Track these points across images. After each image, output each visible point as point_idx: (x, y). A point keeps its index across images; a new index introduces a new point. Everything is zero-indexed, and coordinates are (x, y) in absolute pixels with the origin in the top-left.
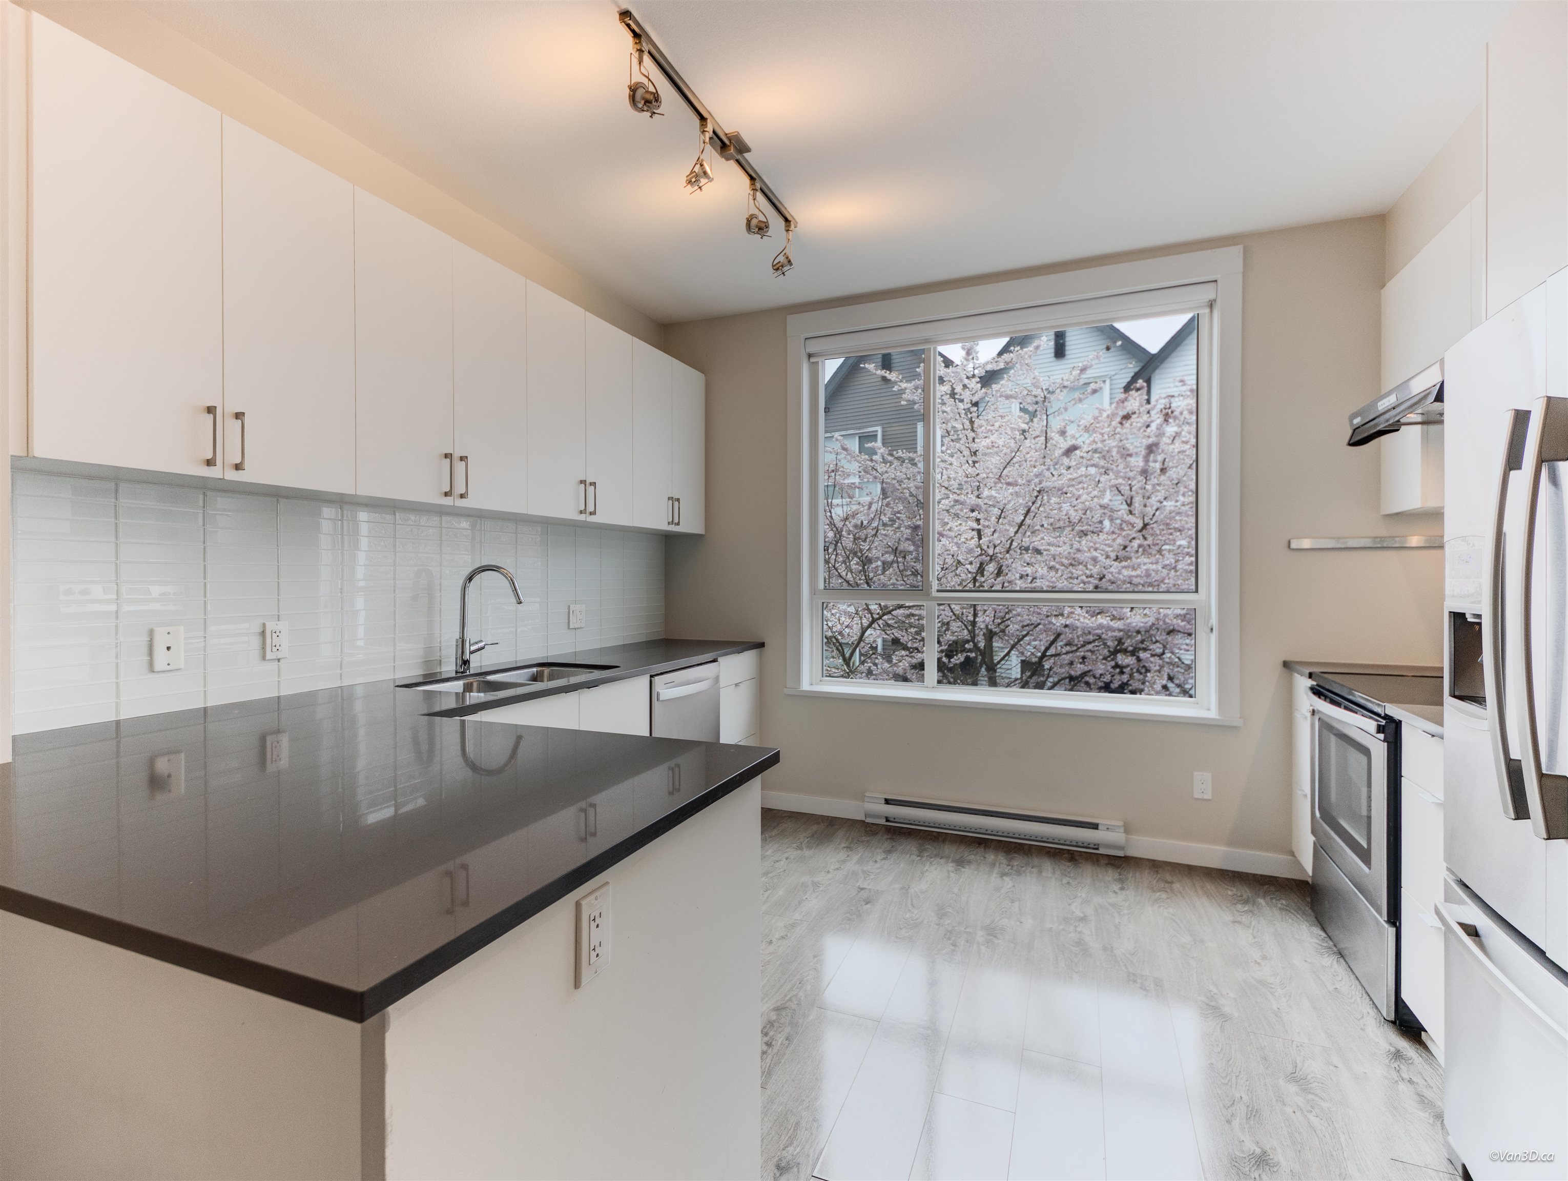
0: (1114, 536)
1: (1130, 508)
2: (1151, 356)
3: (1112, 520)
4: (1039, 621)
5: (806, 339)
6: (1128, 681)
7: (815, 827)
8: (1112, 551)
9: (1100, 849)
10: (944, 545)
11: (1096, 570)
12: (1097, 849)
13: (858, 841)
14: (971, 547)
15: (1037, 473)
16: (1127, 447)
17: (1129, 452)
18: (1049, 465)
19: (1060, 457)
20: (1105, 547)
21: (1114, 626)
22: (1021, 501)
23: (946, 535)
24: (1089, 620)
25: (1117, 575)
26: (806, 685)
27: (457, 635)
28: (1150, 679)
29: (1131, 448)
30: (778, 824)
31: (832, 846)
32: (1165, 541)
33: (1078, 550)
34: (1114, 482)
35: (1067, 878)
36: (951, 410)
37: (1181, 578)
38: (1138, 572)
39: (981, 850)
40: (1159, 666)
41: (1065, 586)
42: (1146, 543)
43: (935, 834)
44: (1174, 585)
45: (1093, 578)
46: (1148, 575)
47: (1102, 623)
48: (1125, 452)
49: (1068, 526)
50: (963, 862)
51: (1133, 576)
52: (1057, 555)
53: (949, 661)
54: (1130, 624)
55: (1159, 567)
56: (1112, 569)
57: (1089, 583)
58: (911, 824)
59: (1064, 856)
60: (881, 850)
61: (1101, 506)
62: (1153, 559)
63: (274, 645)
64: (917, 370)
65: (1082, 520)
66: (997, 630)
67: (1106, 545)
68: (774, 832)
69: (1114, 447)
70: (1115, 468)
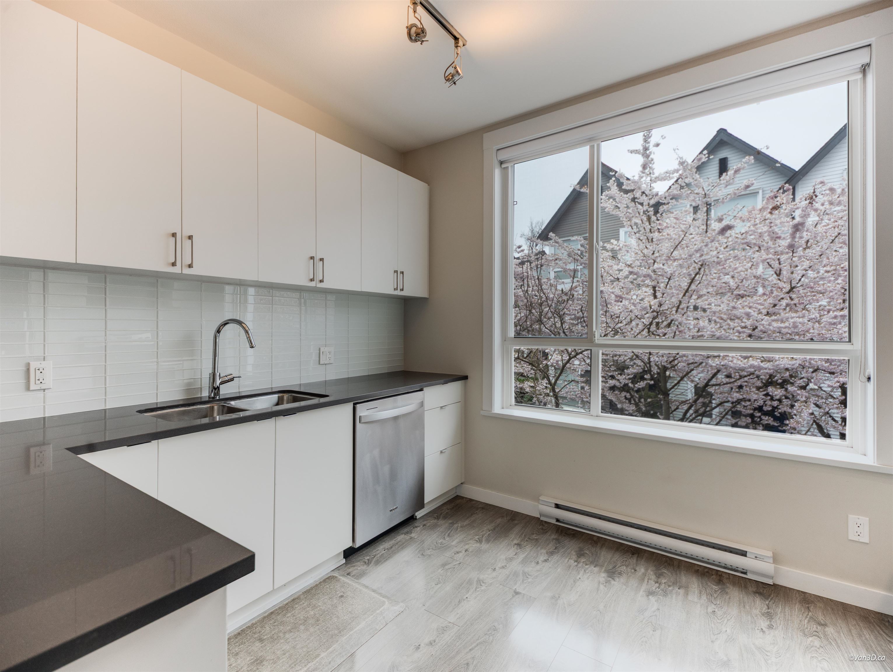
0: (765, 297)
1: (779, 277)
2: (795, 172)
3: (764, 287)
4: (701, 361)
5: (498, 150)
6: (778, 406)
7: (499, 521)
8: (763, 309)
9: (748, 574)
10: (623, 305)
11: (749, 323)
12: (745, 573)
13: (529, 538)
14: (645, 306)
15: (697, 249)
16: (776, 232)
17: (778, 235)
18: (707, 242)
19: (716, 235)
20: (757, 305)
21: (764, 366)
22: (685, 271)
23: (625, 298)
24: (741, 361)
25: (767, 327)
26: (497, 409)
27: (211, 371)
28: (797, 408)
29: (780, 232)
30: (472, 515)
31: (506, 541)
32: (809, 301)
33: (734, 308)
34: (765, 257)
35: (713, 606)
36: (633, 210)
37: (825, 329)
38: (787, 324)
39: (633, 561)
40: (806, 397)
41: (722, 334)
42: (792, 302)
43: (595, 539)
44: (819, 334)
45: (747, 329)
46: (795, 327)
47: (753, 364)
48: (775, 236)
49: (729, 292)
50: (614, 573)
51: (782, 327)
52: (718, 312)
53: (634, 386)
54: (778, 365)
55: (806, 320)
56: (763, 322)
57: (744, 332)
58: (576, 526)
59: (712, 577)
60: (545, 551)
61: (755, 277)
62: (800, 314)
63: (37, 378)
64: (608, 184)
65: (739, 287)
66: (669, 366)
67: (758, 304)
68: (467, 522)
69: (765, 232)
70: (765, 244)
